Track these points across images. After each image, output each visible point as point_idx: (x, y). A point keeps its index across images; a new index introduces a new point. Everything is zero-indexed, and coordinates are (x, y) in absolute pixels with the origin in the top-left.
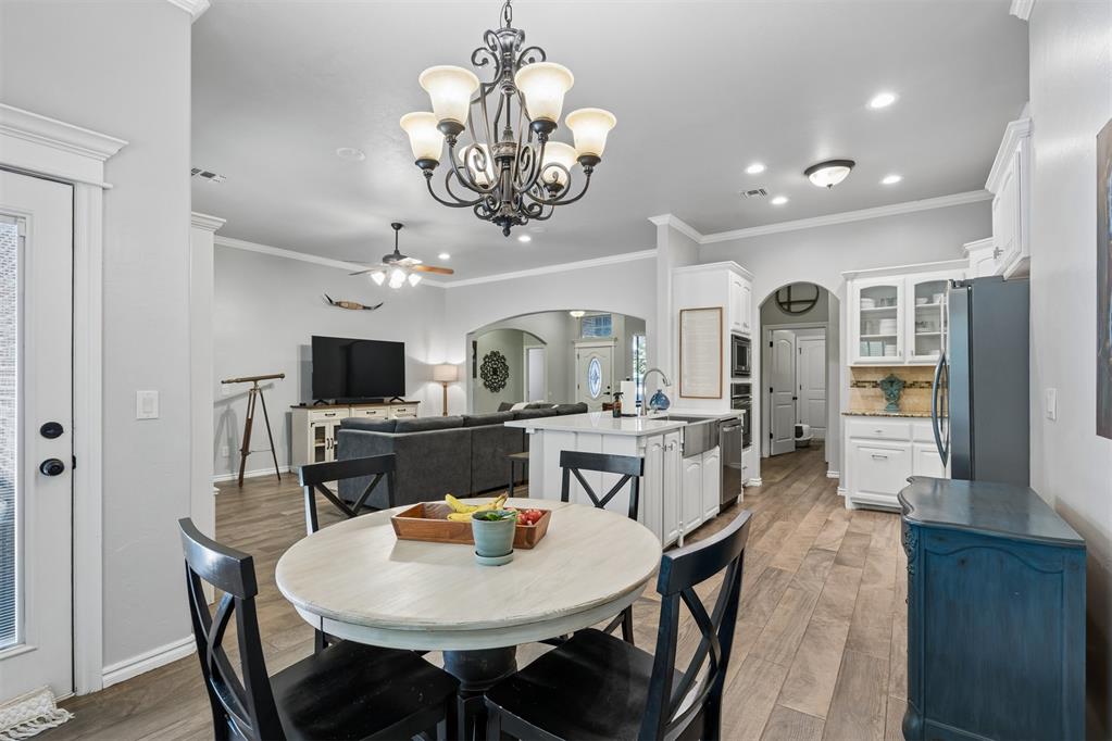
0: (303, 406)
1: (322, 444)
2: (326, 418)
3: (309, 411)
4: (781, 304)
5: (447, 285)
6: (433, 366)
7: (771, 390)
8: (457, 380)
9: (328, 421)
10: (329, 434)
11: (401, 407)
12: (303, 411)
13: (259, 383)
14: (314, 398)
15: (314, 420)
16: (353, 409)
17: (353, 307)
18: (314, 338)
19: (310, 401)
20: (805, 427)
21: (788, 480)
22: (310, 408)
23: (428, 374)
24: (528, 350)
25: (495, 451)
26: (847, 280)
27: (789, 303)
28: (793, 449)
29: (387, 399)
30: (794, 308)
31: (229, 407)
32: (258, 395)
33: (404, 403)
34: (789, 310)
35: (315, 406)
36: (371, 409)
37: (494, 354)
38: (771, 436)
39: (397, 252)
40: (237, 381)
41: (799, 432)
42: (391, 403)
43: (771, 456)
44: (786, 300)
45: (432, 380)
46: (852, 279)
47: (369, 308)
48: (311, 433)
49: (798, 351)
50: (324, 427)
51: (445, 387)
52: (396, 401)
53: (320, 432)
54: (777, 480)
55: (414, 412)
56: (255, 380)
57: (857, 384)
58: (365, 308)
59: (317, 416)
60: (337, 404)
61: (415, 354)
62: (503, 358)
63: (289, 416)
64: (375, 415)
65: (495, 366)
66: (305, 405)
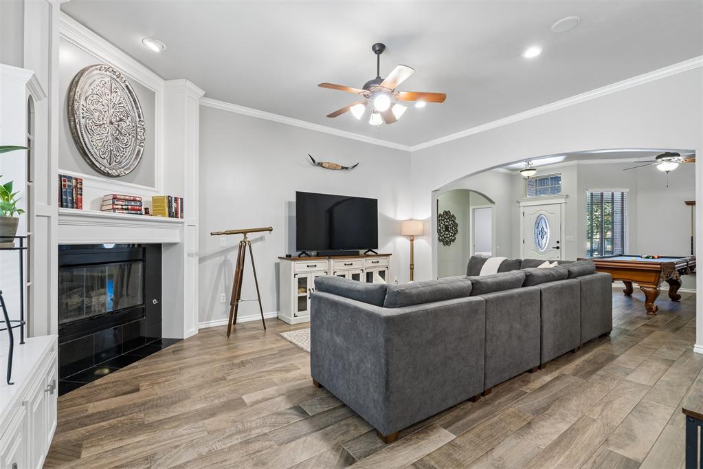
0: (289, 257)
1: (304, 294)
2: (309, 269)
3: (293, 263)
5: (412, 149)
6: (401, 222)
8: (423, 234)
9: (310, 272)
10: (311, 285)
11: (375, 259)
12: (288, 262)
13: (248, 235)
14: (298, 249)
15: (297, 270)
16: (332, 261)
17: (332, 167)
18: (298, 194)
19: (295, 253)
22: (294, 259)
23: (397, 229)
24: (473, 210)
25: (511, 327)
29: (362, 252)
31: (226, 258)
32: (247, 248)
33: (377, 255)
35: (299, 258)
36: (348, 261)
37: (446, 213)
39: (378, 77)
40: (227, 233)
42: (366, 255)
45: (400, 234)
47: (347, 168)
48: (295, 283)
50: (306, 278)
51: (412, 240)
52: (370, 253)
53: (302, 283)
55: (387, 264)
56: (245, 232)
58: (343, 168)
59: (300, 267)
60: (319, 256)
61: (385, 211)
62: (453, 216)
63: (277, 266)
64: (352, 267)
65: (446, 224)
66: (290, 256)
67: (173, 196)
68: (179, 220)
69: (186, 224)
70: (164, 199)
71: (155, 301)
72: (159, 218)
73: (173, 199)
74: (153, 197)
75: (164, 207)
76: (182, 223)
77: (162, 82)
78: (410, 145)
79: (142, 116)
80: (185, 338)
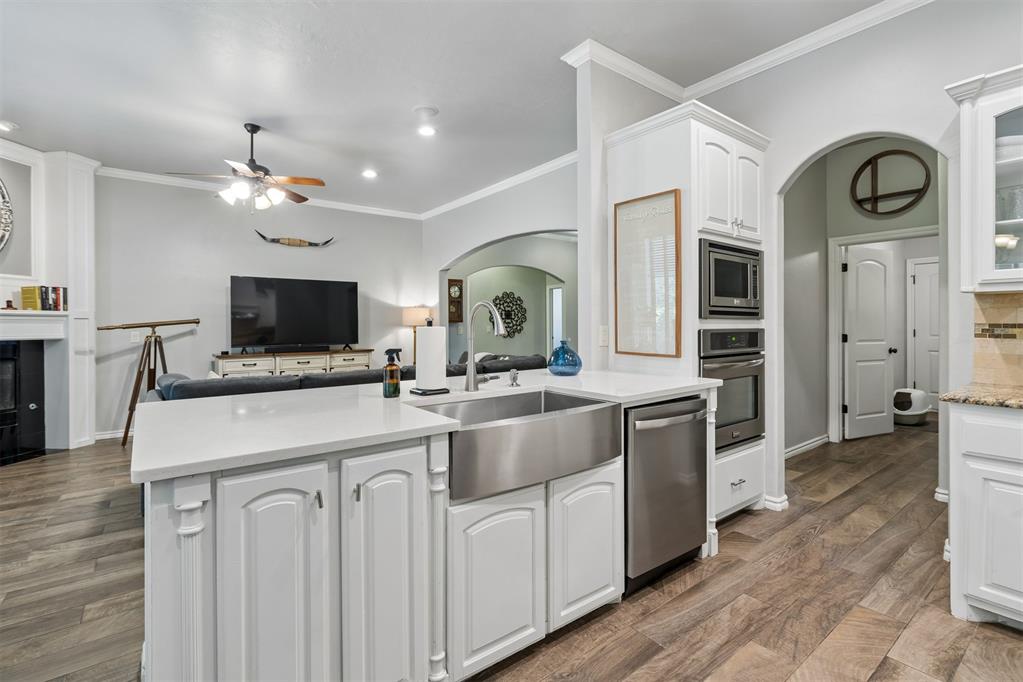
0: (225, 355)
2: (244, 368)
3: (231, 361)
4: (860, 203)
6: (402, 309)
7: (845, 338)
11: (348, 356)
12: (225, 360)
13: (157, 329)
14: (233, 345)
15: (227, 370)
17: (295, 243)
18: (233, 278)
19: (231, 350)
20: (916, 395)
21: (850, 498)
24: (551, 290)
26: (960, 102)
27: (875, 199)
28: (890, 428)
30: (883, 207)
33: (352, 351)
34: (874, 211)
36: (303, 358)
37: (507, 295)
38: (845, 409)
39: (252, 159)
40: (124, 327)
41: (903, 401)
43: (845, 440)
44: (868, 194)
45: (401, 324)
46: (974, 99)
47: (316, 245)
49: (910, 280)
51: (415, 332)
52: (344, 348)
54: (824, 499)
55: (366, 362)
56: (153, 326)
57: (991, 331)
58: (311, 244)
59: (234, 366)
62: (520, 299)
64: (309, 365)
65: (507, 309)
66: (227, 353)
67: (50, 286)
68: (61, 312)
69: (70, 318)
70: (34, 290)
71: (33, 406)
72: (30, 311)
73: (50, 289)
74: (22, 288)
75: (34, 298)
76: (66, 316)
77: (40, 155)
78: (420, 211)
79: (6, 196)
80: (71, 448)
